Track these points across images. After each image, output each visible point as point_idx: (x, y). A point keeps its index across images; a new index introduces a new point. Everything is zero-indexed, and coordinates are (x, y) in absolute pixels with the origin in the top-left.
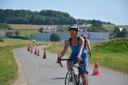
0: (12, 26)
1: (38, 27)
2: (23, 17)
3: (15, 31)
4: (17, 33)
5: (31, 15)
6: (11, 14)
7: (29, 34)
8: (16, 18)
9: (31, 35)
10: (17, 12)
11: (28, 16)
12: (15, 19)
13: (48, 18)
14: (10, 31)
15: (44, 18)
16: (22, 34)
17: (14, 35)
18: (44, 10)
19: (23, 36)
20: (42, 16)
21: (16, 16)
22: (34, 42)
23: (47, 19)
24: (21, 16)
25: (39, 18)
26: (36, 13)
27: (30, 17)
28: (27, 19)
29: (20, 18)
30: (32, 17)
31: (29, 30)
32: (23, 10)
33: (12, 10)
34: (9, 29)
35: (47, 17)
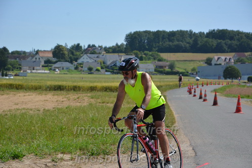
0: (164, 56)
1: (205, 56)
2: (182, 41)
3: (168, 63)
4: (172, 66)
5: (193, 39)
6: (163, 38)
7: (189, 67)
8: (171, 43)
9: (193, 70)
10: (172, 34)
11: (188, 40)
12: (169, 45)
13: (221, 42)
14: (161, 63)
15: (214, 42)
16: (179, 68)
17: (167, 69)
18: (214, 30)
19: (181, 71)
20: (210, 40)
21: (170, 41)
22: (198, 80)
23: (218, 44)
24: (178, 40)
25: (206, 42)
26: (201, 34)
27: (191, 41)
28: (188, 45)
29: (176, 43)
30: (196, 41)
31: (189, 61)
32: (181, 31)
33: (164, 32)
34: (160, 60)
35: (219, 41)
